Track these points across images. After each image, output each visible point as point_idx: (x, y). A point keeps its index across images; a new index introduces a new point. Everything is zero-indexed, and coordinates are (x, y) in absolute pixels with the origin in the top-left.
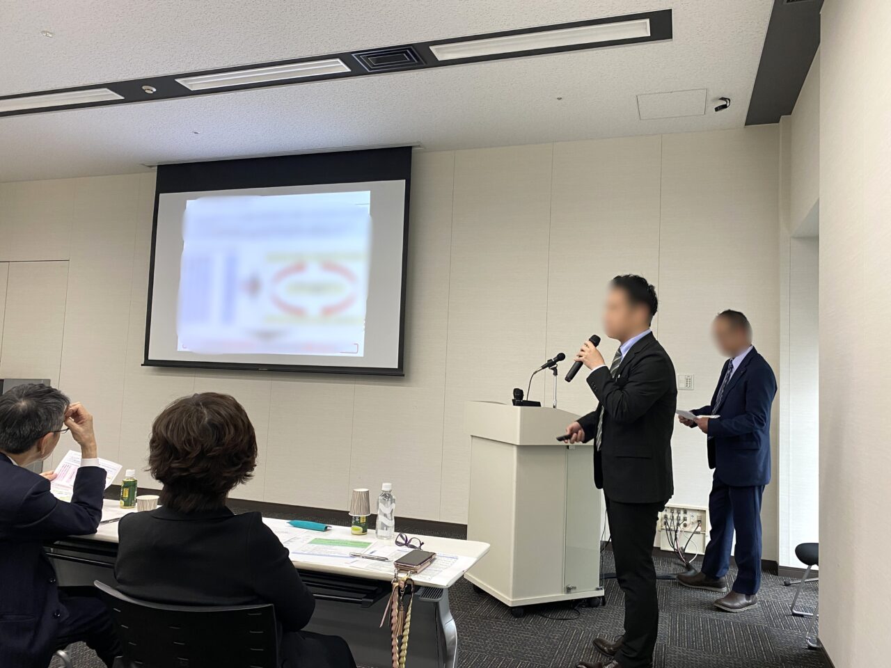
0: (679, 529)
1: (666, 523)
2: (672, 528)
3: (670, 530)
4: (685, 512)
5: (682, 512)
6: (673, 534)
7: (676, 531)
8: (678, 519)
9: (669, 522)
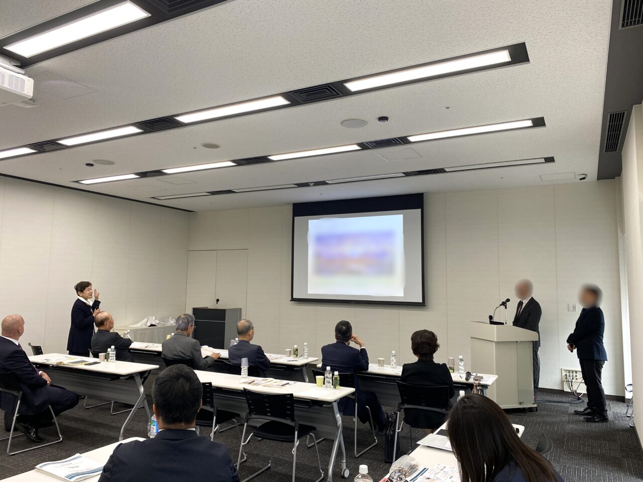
0: (573, 381)
1: (566, 378)
2: (570, 380)
3: (568, 381)
4: (576, 372)
5: (574, 372)
6: (570, 383)
7: (572, 382)
8: (573, 376)
9: (568, 377)
